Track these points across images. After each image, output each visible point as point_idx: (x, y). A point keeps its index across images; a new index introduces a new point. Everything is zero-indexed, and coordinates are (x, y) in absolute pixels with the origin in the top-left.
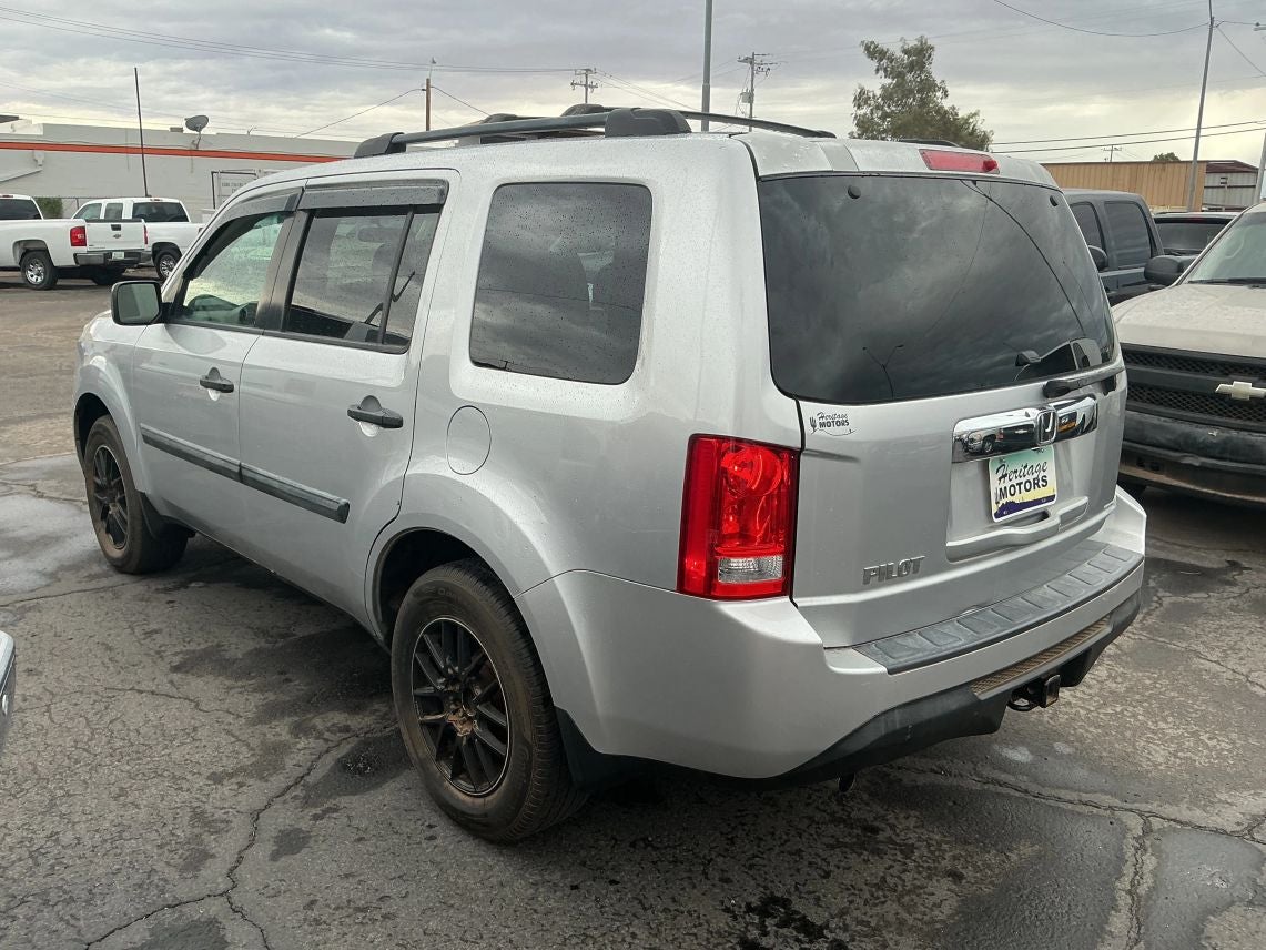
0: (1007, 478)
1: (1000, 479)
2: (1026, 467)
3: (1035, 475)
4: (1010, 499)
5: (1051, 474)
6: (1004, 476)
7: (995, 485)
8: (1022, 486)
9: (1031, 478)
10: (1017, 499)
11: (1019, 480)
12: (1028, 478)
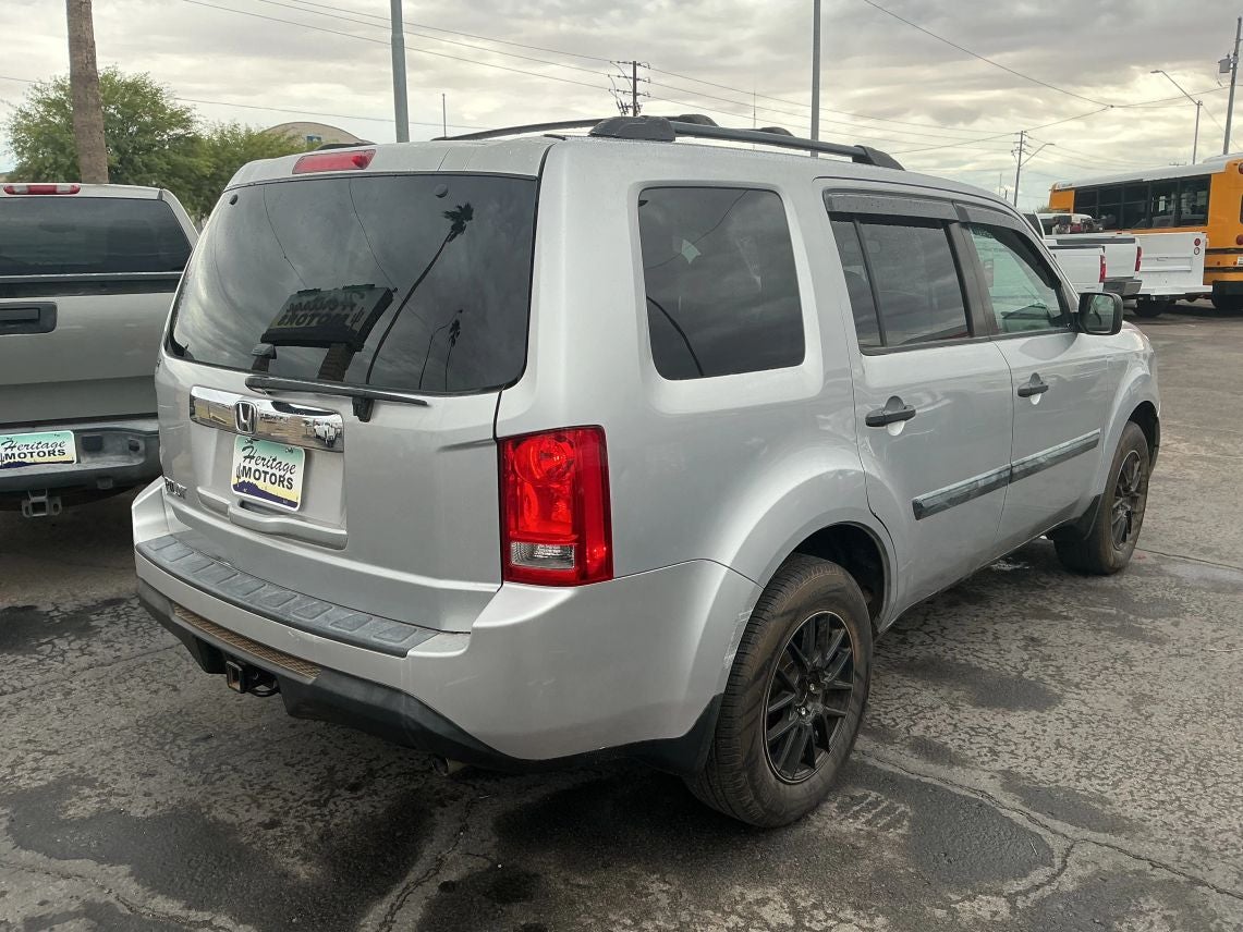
0: (253, 461)
1: (245, 457)
2: (274, 460)
3: (282, 473)
4: (252, 480)
5: (298, 478)
6: (248, 457)
7: (238, 459)
8: (268, 476)
9: (278, 473)
10: (261, 485)
11: (265, 469)
12: (274, 471)
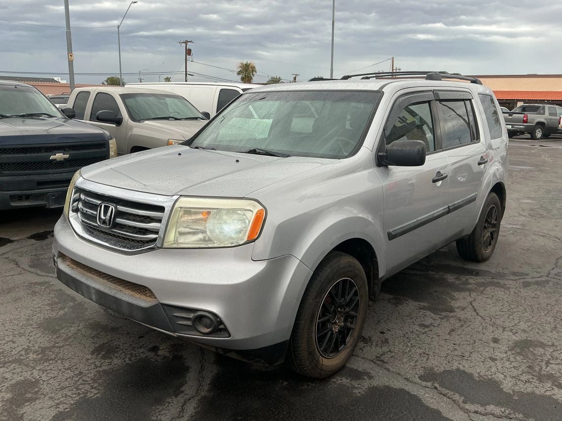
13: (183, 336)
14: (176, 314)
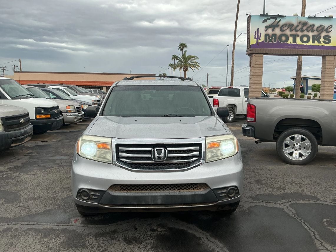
13: (223, 202)
14: (219, 192)
